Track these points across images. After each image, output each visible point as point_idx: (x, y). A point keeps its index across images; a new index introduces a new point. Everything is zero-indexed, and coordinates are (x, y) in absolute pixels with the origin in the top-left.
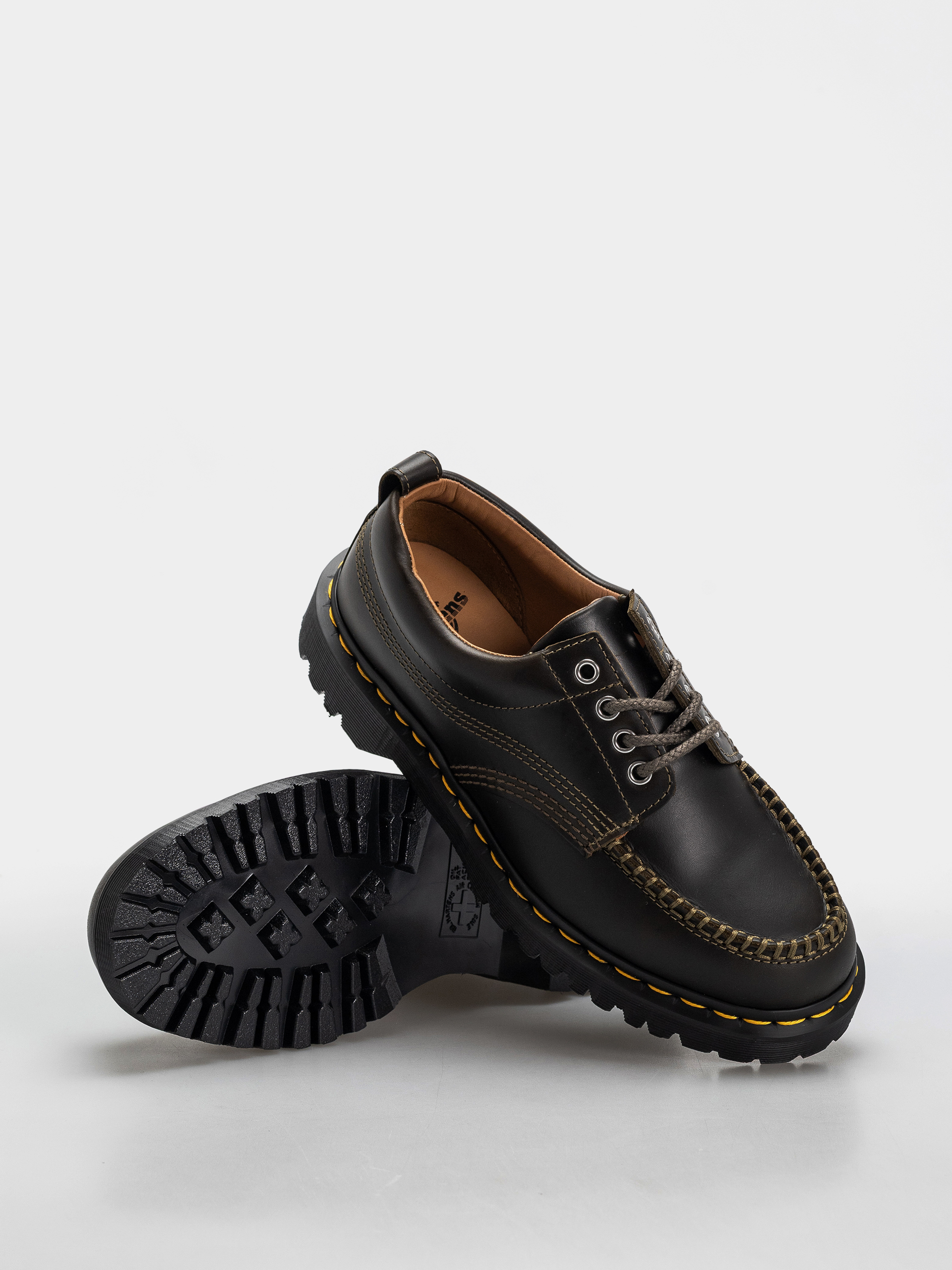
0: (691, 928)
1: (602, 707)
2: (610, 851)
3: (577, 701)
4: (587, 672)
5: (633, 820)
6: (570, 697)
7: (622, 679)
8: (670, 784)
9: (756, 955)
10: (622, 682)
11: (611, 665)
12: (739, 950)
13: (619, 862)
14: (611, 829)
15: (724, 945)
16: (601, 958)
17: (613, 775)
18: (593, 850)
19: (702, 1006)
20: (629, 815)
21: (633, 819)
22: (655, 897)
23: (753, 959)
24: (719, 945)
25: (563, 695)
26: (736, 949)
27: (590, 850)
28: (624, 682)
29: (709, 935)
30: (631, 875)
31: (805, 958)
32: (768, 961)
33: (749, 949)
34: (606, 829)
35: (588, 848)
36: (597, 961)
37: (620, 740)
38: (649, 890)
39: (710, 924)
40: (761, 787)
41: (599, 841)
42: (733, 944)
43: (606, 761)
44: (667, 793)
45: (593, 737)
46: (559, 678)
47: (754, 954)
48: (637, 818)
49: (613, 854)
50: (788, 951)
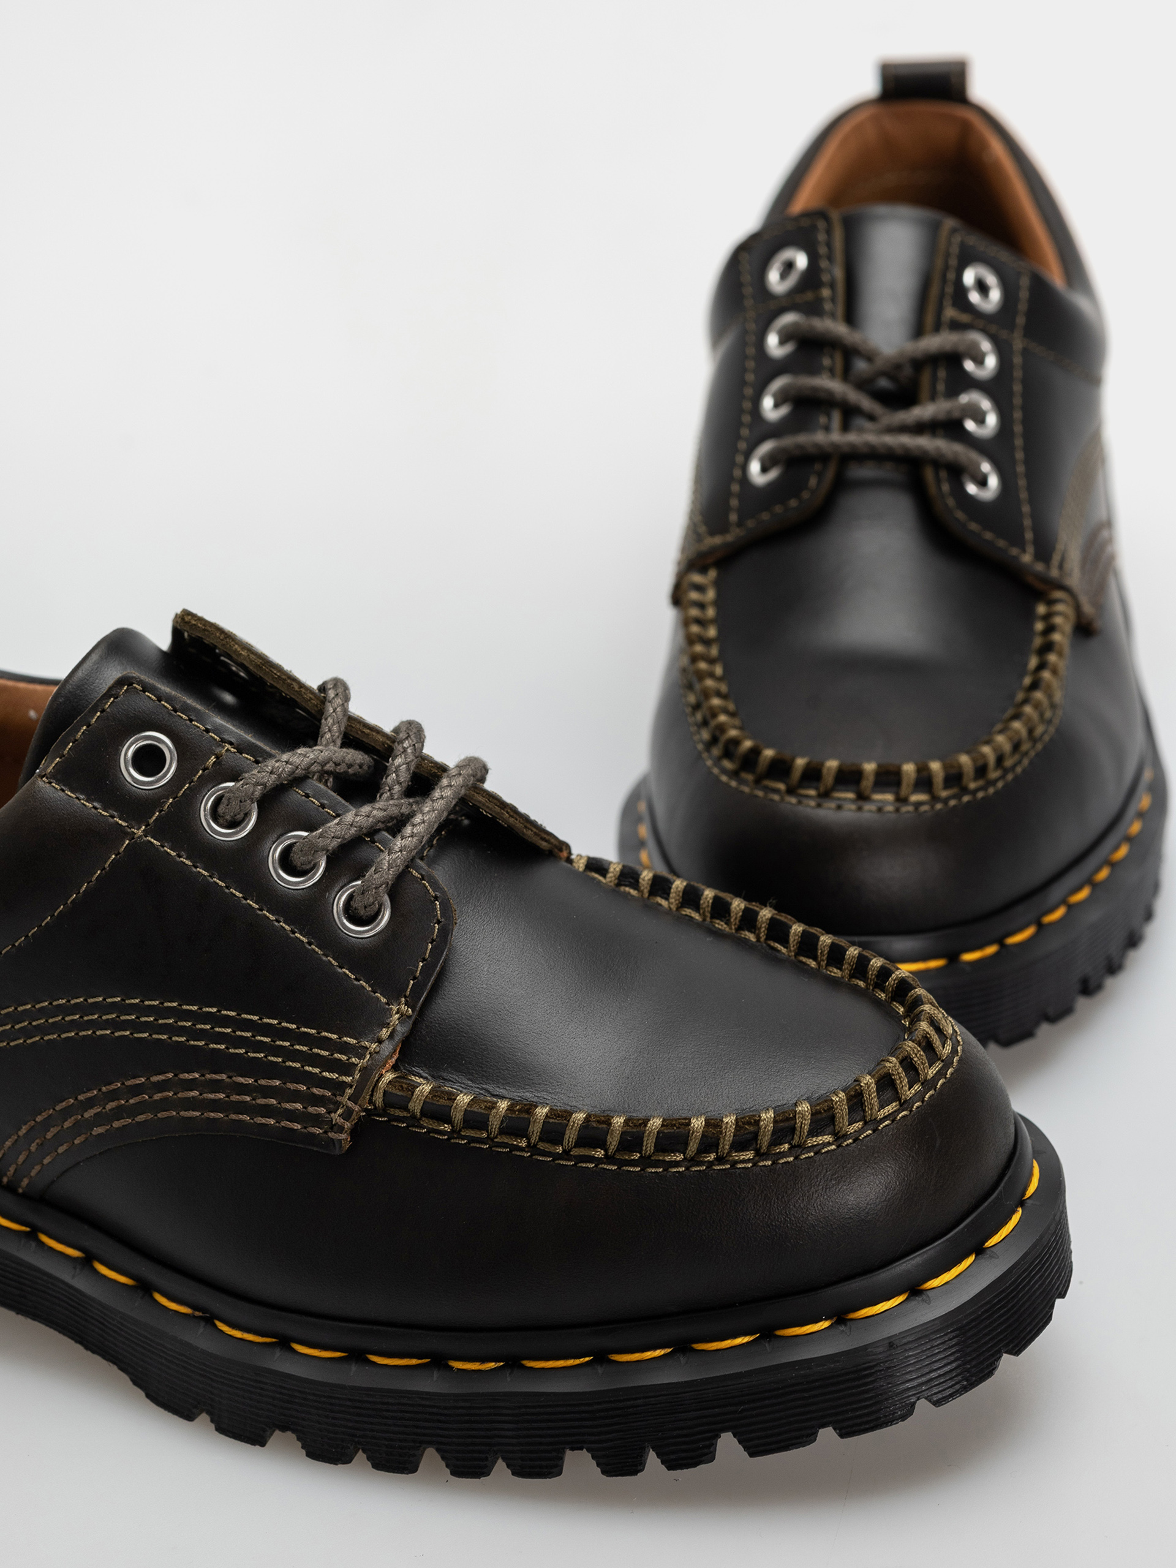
0: (633, 1163)
1: (215, 814)
2: (384, 1110)
3: (157, 831)
4: (148, 760)
5: (397, 1016)
6: (138, 829)
7: (226, 737)
8: (436, 898)
9: (799, 1146)
10: (231, 743)
11: (191, 720)
12: (758, 1153)
13: (413, 1120)
14: (361, 1057)
15: (720, 1160)
16: (483, 1360)
17: (310, 944)
18: (348, 1125)
19: (745, 1334)
20: (384, 1009)
21: (397, 1013)
22: (524, 1144)
23: (796, 1158)
24: (710, 1164)
25: (123, 833)
26: (750, 1155)
27: (341, 1129)
28: (233, 740)
29: (680, 1157)
30: (453, 1131)
31: (905, 1106)
32: (829, 1144)
33: (776, 1140)
34: (353, 1063)
35: (335, 1128)
36: (479, 1371)
37: (287, 862)
38: (505, 1139)
39: (667, 1126)
40: (637, 881)
41: (349, 1099)
42: (739, 1145)
43: (279, 922)
44: (439, 922)
45: (227, 887)
46: (95, 804)
47: (792, 1147)
48: (404, 1008)
49: (392, 1111)
50: (862, 1104)
